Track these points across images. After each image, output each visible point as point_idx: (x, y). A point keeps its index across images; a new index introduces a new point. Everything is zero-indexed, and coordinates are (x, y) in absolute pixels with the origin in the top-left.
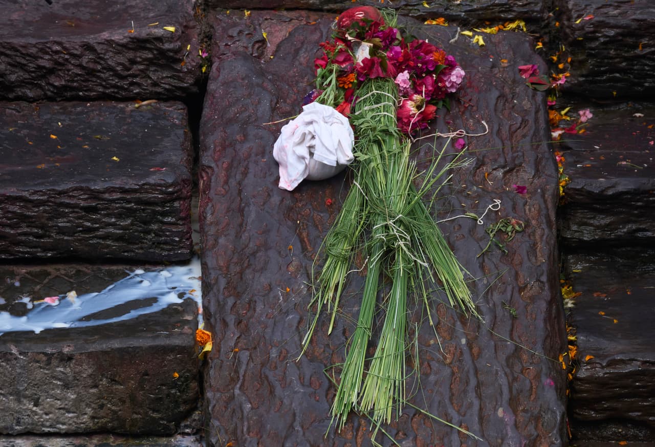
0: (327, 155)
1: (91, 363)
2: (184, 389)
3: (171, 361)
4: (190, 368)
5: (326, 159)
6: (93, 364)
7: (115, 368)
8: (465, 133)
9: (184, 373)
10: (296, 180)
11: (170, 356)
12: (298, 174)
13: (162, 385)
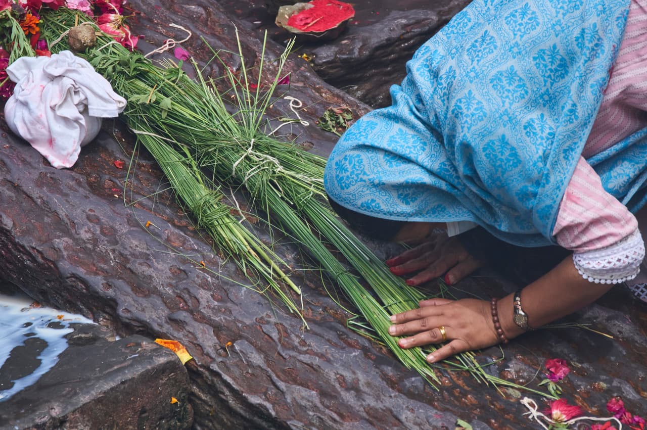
0: (105, 107)
1: (86, 419)
2: (183, 415)
3: (165, 384)
4: (185, 387)
5: (105, 111)
6: (88, 421)
7: (110, 416)
8: (174, 42)
9: (180, 395)
10: (75, 151)
11: (162, 379)
12: (74, 142)
13: (161, 419)
